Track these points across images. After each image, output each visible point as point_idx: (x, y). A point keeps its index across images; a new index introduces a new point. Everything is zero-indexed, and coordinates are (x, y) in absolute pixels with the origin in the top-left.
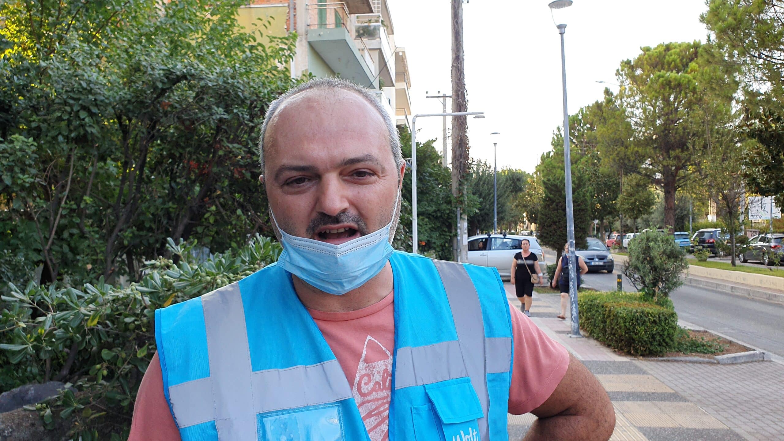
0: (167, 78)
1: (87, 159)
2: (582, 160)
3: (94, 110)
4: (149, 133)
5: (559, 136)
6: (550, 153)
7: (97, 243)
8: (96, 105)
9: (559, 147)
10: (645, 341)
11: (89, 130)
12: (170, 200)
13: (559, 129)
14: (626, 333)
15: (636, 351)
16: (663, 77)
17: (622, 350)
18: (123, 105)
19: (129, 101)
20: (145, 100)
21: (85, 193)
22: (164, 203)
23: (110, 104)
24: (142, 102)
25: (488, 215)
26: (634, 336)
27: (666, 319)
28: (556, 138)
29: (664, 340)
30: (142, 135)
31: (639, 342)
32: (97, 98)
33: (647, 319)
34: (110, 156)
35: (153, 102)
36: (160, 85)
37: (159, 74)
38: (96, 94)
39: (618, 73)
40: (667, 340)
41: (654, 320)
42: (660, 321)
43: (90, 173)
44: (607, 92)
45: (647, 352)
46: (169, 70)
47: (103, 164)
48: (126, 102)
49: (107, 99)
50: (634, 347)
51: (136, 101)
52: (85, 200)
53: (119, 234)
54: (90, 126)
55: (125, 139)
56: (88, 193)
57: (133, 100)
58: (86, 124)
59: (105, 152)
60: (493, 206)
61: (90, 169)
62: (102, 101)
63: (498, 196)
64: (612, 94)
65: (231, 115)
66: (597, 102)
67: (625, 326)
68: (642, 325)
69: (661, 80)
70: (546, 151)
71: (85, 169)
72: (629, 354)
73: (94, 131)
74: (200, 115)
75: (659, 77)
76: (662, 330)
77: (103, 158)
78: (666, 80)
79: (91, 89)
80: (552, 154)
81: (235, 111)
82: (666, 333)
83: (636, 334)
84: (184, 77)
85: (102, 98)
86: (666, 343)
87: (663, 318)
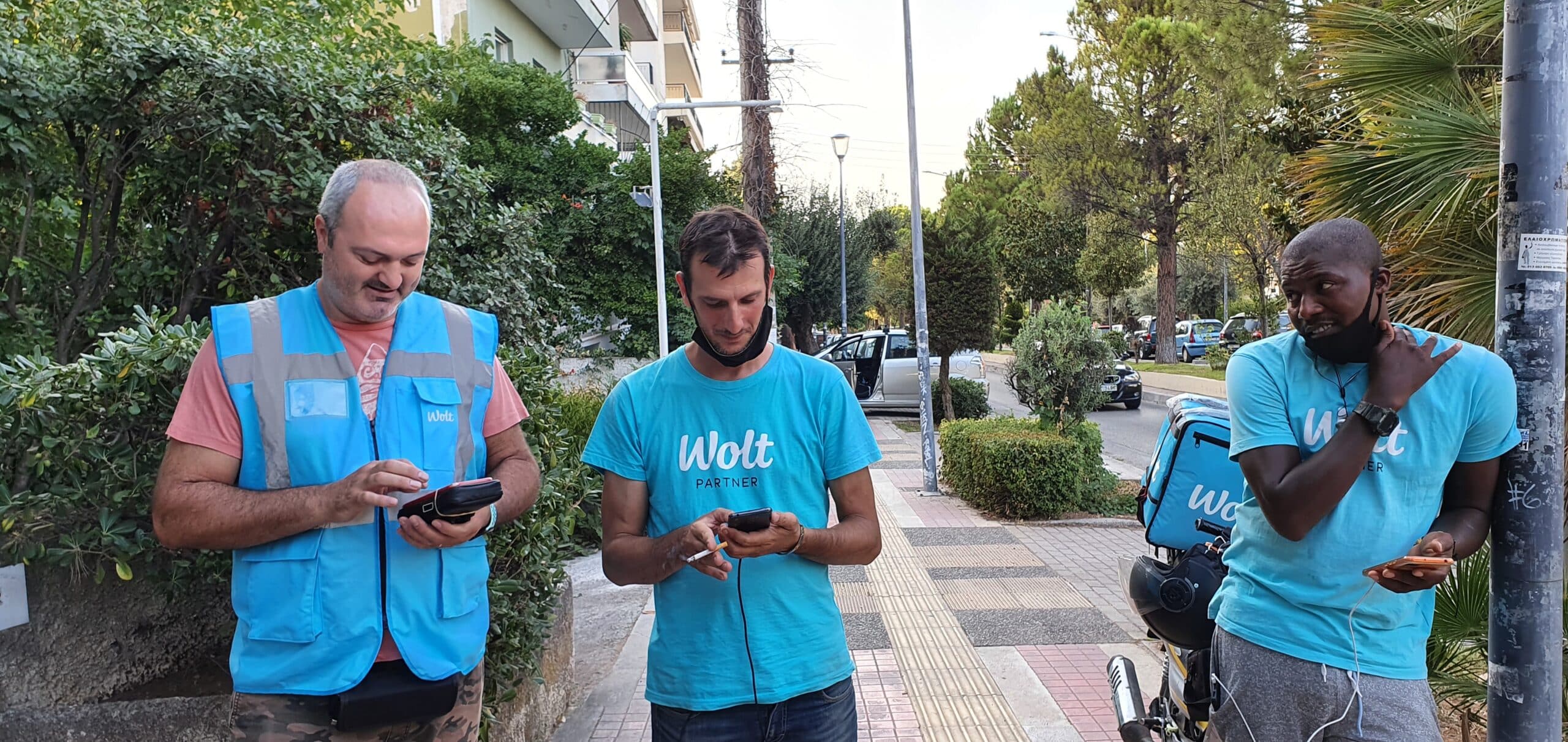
0: (145, 63)
1: (16, 196)
2: (1021, 186)
3: (24, 115)
4: (122, 152)
5: (979, 139)
6: (962, 172)
7: (40, 334)
8: (26, 106)
9: (979, 162)
10: (1027, 494)
11: (15, 147)
12: (166, 263)
13: (980, 127)
14: (997, 481)
15: (1014, 510)
16: (1148, 28)
17: (993, 510)
18: (73, 104)
19: (84, 98)
20: (111, 97)
21: (14, 252)
22: (155, 267)
23: (50, 102)
24: (106, 101)
25: (831, 293)
26: (1010, 486)
27: (1062, 455)
28: (974, 143)
29: (1059, 491)
30: (110, 157)
31: (1017, 495)
32: (26, 94)
33: (1030, 457)
34: (55, 190)
35: (125, 102)
36: (133, 76)
37: (131, 57)
38: (22, 87)
39: (1072, 18)
40: (1064, 490)
41: (1042, 458)
42: (1051, 459)
43: (22, 219)
44: (1053, 55)
45: (1032, 512)
46: (147, 49)
47: (45, 204)
48: (79, 100)
49: (44, 95)
50: (1010, 504)
51: (97, 98)
52: (15, 264)
53: (78, 318)
54: (16, 141)
55: (81, 160)
56: (20, 252)
57: (91, 97)
58: (9, 137)
59: (47, 183)
60: (840, 276)
61: (22, 211)
62: (35, 99)
63: (849, 257)
64: (1062, 59)
65: (254, 124)
66: (1035, 75)
67: (995, 468)
68: (1023, 466)
69: (1145, 32)
70: (956, 170)
71: (14, 213)
72: (1003, 516)
73: (23, 149)
74: (205, 124)
75: (1142, 27)
76: (1056, 475)
77: (44, 193)
78: (1152, 34)
79: (15, 79)
80: (966, 174)
81: (260, 118)
82: (1062, 478)
83: (1012, 482)
84: (174, 61)
85: (35, 94)
86: (1063, 496)
87: (1056, 454)
